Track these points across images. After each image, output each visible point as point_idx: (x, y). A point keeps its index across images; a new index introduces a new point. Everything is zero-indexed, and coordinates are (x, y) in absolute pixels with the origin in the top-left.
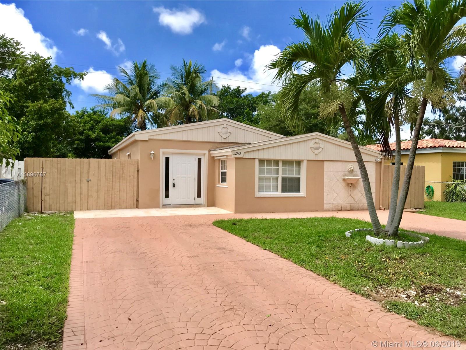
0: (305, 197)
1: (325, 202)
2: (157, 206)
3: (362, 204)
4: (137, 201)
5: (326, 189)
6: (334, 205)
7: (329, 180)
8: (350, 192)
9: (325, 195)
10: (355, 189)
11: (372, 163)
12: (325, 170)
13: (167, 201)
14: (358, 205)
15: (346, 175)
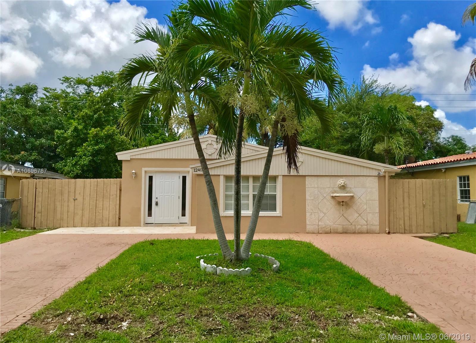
0: (280, 217)
1: (308, 222)
2: (138, 224)
3: (360, 227)
4: (119, 219)
5: (308, 208)
6: (320, 227)
7: (312, 198)
8: (342, 212)
9: (308, 215)
10: (350, 208)
11: (374, 177)
12: (307, 187)
13: (150, 220)
14: (354, 227)
15: (335, 192)
